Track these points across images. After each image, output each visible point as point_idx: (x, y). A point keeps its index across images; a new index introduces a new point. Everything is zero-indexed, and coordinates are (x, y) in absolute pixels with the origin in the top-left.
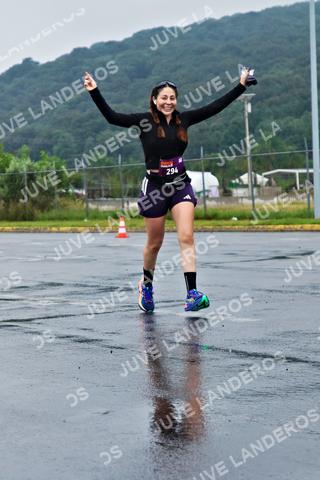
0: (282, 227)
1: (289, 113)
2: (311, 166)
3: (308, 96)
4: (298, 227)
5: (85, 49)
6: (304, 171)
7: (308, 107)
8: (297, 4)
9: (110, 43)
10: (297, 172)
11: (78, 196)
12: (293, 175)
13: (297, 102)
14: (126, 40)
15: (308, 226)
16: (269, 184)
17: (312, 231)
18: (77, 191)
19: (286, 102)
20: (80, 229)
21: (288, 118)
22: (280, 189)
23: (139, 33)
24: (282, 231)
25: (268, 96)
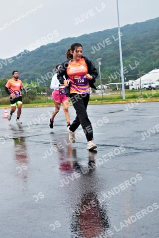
0: (112, 102)
1: (113, 64)
2: (121, 82)
3: (119, 59)
4: (117, 102)
5: (44, 46)
6: (119, 83)
7: (119, 62)
8: (114, 28)
9: (53, 43)
10: (117, 84)
11: (44, 95)
12: (116, 85)
13: (116, 60)
14: (59, 42)
15: (121, 102)
16: (108, 88)
17: (122, 103)
18: (44, 93)
19: (112, 61)
20: (45, 106)
21: (114, 66)
22: (111, 90)
23: (63, 39)
24: (112, 104)
25: (106, 59)
